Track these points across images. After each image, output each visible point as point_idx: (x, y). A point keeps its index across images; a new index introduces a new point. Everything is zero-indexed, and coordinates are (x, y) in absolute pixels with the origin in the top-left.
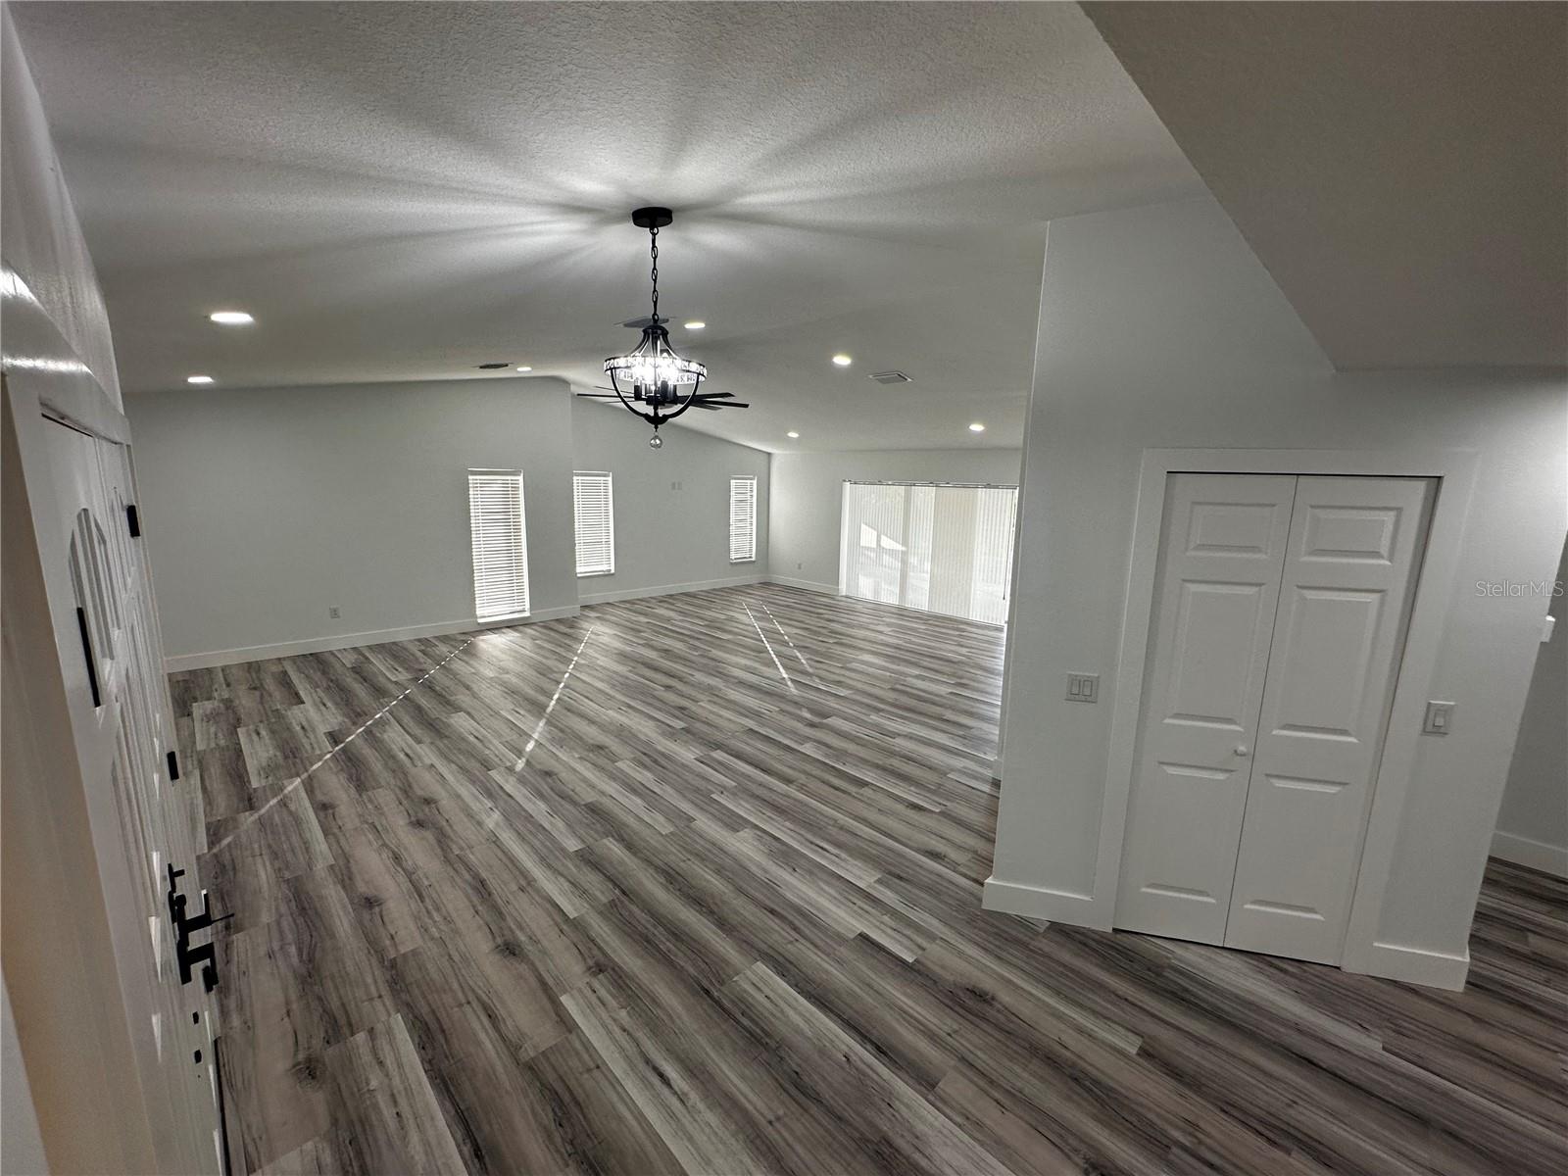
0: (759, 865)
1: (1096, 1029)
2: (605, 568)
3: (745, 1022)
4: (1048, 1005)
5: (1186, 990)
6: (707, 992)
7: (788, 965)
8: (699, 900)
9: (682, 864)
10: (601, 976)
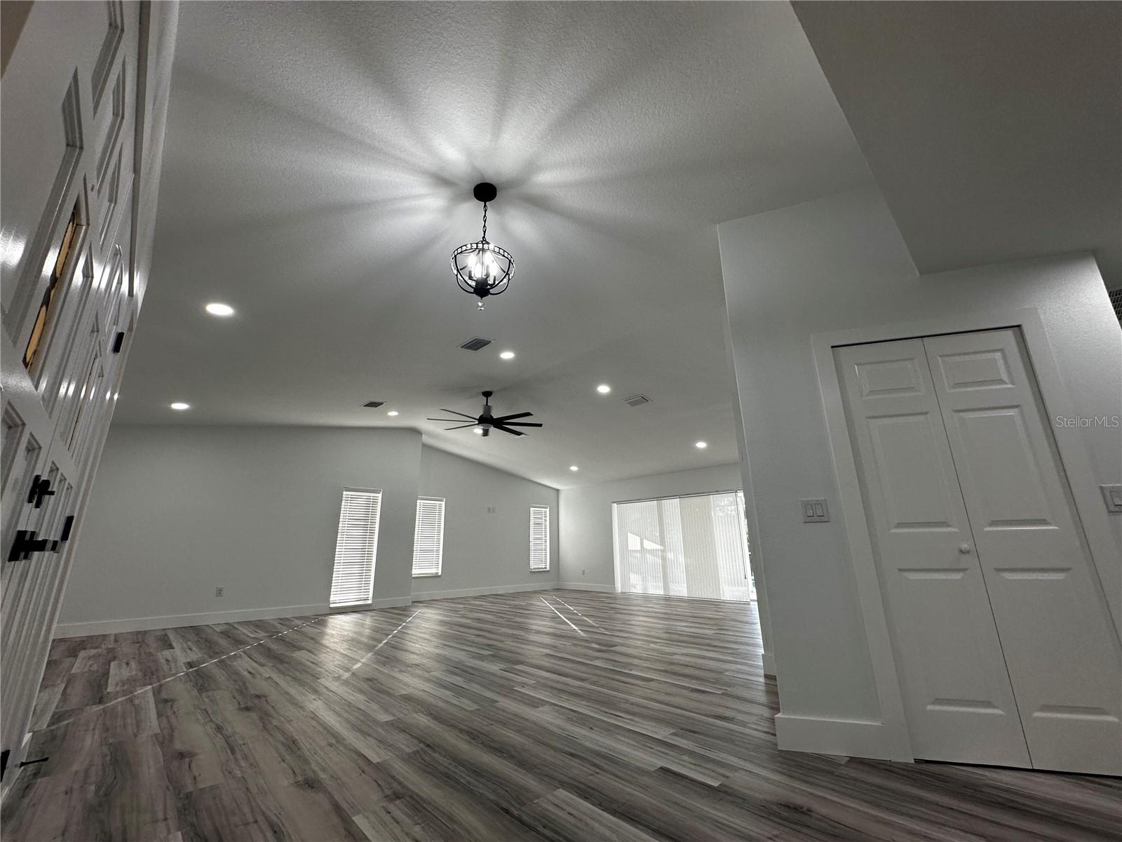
0: (559, 727)
1: (929, 832)
2: (433, 571)
3: (546, 832)
4: (872, 815)
5: (1012, 801)
6: (507, 811)
7: (589, 790)
8: (500, 749)
9: (485, 728)
10: (397, 802)
